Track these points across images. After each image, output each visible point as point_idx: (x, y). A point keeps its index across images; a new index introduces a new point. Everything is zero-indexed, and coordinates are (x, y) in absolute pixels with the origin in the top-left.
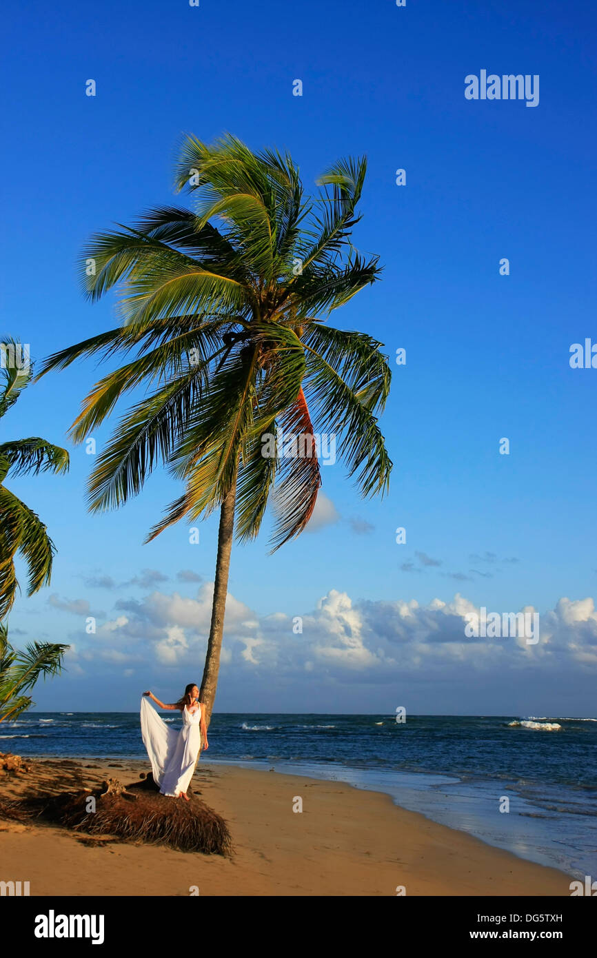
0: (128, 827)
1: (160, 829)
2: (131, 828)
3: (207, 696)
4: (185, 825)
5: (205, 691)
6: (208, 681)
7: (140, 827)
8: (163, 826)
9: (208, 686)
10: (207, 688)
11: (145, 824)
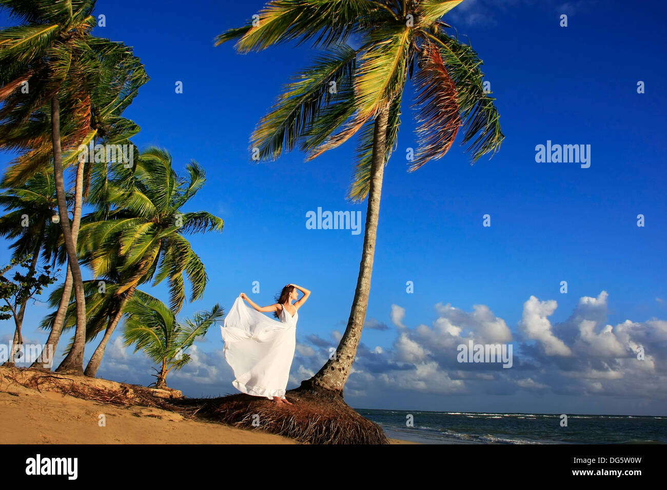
0: (294, 428)
1: (325, 431)
2: (297, 429)
3: (360, 312)
4: (350, 429)
5: (358, 308)
6: (361, 298)
7: (306, 428)
8: (328, 429)
9: (359, 303)
10: (359, 305)
11: (311, 425)
